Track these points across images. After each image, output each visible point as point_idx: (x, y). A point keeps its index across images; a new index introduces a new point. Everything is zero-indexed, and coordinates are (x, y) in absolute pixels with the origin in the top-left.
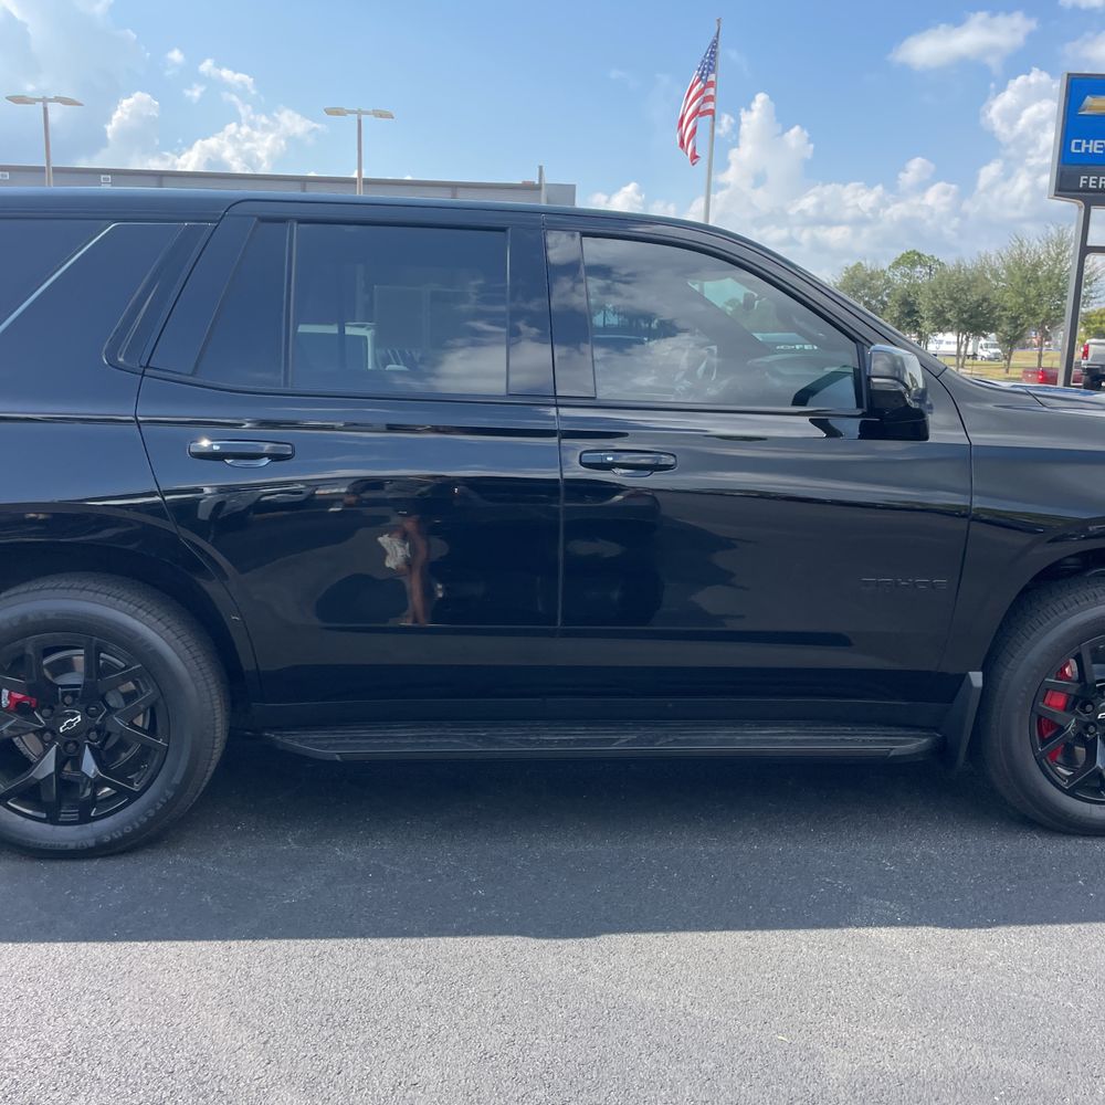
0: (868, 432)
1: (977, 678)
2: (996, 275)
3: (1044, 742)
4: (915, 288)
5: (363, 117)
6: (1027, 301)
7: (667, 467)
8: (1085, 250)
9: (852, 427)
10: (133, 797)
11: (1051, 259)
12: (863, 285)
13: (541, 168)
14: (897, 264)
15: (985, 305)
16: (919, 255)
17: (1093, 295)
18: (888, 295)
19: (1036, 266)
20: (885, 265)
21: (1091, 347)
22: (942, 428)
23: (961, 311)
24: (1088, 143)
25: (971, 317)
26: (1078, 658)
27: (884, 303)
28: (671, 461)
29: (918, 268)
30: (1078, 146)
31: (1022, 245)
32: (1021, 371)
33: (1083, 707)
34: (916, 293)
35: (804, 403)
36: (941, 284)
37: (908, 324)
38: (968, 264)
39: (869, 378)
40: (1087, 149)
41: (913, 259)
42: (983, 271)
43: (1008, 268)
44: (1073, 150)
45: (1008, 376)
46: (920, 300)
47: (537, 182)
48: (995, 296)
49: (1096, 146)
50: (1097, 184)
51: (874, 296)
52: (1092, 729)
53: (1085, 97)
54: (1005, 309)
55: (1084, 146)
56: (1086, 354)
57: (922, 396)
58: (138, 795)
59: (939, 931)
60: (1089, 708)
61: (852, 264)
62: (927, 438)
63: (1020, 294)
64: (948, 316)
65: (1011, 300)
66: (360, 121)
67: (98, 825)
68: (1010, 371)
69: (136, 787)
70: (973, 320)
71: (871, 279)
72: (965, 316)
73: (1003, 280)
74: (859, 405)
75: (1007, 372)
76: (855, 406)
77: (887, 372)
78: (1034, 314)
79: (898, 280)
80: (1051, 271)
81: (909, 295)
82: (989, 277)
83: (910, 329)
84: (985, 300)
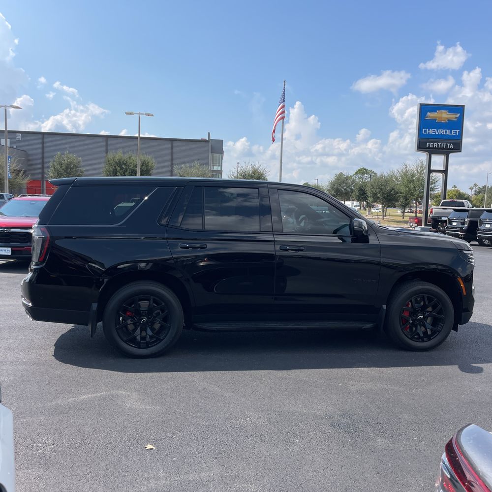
0: (353, 241)
1: (385, 307)
2: (397, 179)
3: (403, 324)
4: (365, 184)
5: (141, 115)
6: (410, 190)
7: (302, 250)
8: (430, 171)
9: (350, 240)
10: (161, 340)
11: (419, 173)
12: (343, 182)
13: (209, 133)
14: (357, 173)
15: (393, 191)
16: (366, 170)
17: (436, 187)
18: (354, 186)
19: (413, 176)
20: (352, 173)
21: (433, 209)
22: (373, 240)
23: (384, 194)
24: (429, 130)
25: (388, 196)
26: (411, 301)
27: (352, 190)
28: (304, 248)
29: (366, 175)
30: (425, 131)
31: (406, 167)
32: (408, 218)
33: (413, 315)
34: (365, 186)
35: (336, 233)
36: (375, 183)
37: (362, 198)
38: (385, 174)
39: (354, 227)
40: (429, 132)
41: (363, 171)
42: (391, 178)
43: (402, 176)
44: (423, 133)
45: (404, 220)
46: (367, 189)
47: (207, 139)
48: (397, 188)
49: (432, 131)
50: (433, 146)
51: (348, 187)
52: (416, 321)
53: (427, 113)
54: (401, 193)
55: (428, 131)
56: (431, 212)
57: (367, 231)
58: (162, 340)
59: (377, 368)
60: (415, 315)
61: (338, 173)
62: (369, 242)
63: (407, 187)
64: (378, 196)
65: (403, 189)
66: (139, 117)
67: (151, 348)
68: (405, 218)
69: (161, 338)
70: (389, 197)
71: (347, 180)
72: (385, 196)
73: (400, 181)
74: (351, 234)
75: (403, 218)
76: (350, 234)
77: (358, 225)
78: (413, 195)
79: (357, 180)
80: (419, 178)
81: (362, 187)
82: (394, 180)
83: (363, 201)
84: (393, 189)
